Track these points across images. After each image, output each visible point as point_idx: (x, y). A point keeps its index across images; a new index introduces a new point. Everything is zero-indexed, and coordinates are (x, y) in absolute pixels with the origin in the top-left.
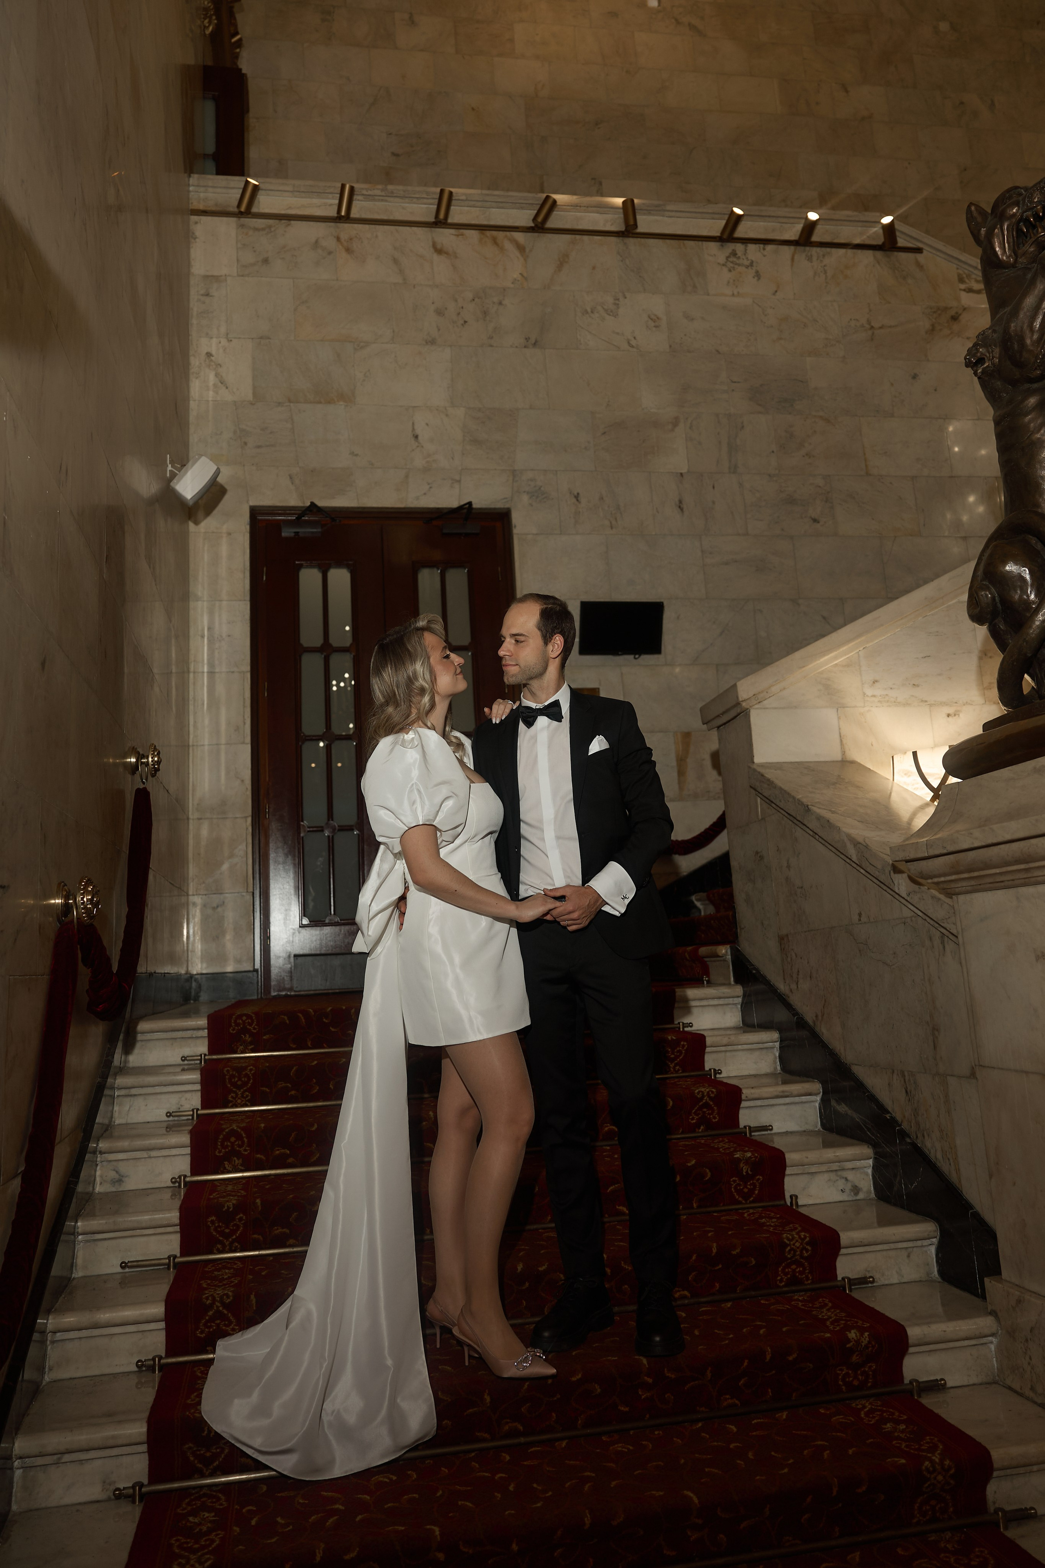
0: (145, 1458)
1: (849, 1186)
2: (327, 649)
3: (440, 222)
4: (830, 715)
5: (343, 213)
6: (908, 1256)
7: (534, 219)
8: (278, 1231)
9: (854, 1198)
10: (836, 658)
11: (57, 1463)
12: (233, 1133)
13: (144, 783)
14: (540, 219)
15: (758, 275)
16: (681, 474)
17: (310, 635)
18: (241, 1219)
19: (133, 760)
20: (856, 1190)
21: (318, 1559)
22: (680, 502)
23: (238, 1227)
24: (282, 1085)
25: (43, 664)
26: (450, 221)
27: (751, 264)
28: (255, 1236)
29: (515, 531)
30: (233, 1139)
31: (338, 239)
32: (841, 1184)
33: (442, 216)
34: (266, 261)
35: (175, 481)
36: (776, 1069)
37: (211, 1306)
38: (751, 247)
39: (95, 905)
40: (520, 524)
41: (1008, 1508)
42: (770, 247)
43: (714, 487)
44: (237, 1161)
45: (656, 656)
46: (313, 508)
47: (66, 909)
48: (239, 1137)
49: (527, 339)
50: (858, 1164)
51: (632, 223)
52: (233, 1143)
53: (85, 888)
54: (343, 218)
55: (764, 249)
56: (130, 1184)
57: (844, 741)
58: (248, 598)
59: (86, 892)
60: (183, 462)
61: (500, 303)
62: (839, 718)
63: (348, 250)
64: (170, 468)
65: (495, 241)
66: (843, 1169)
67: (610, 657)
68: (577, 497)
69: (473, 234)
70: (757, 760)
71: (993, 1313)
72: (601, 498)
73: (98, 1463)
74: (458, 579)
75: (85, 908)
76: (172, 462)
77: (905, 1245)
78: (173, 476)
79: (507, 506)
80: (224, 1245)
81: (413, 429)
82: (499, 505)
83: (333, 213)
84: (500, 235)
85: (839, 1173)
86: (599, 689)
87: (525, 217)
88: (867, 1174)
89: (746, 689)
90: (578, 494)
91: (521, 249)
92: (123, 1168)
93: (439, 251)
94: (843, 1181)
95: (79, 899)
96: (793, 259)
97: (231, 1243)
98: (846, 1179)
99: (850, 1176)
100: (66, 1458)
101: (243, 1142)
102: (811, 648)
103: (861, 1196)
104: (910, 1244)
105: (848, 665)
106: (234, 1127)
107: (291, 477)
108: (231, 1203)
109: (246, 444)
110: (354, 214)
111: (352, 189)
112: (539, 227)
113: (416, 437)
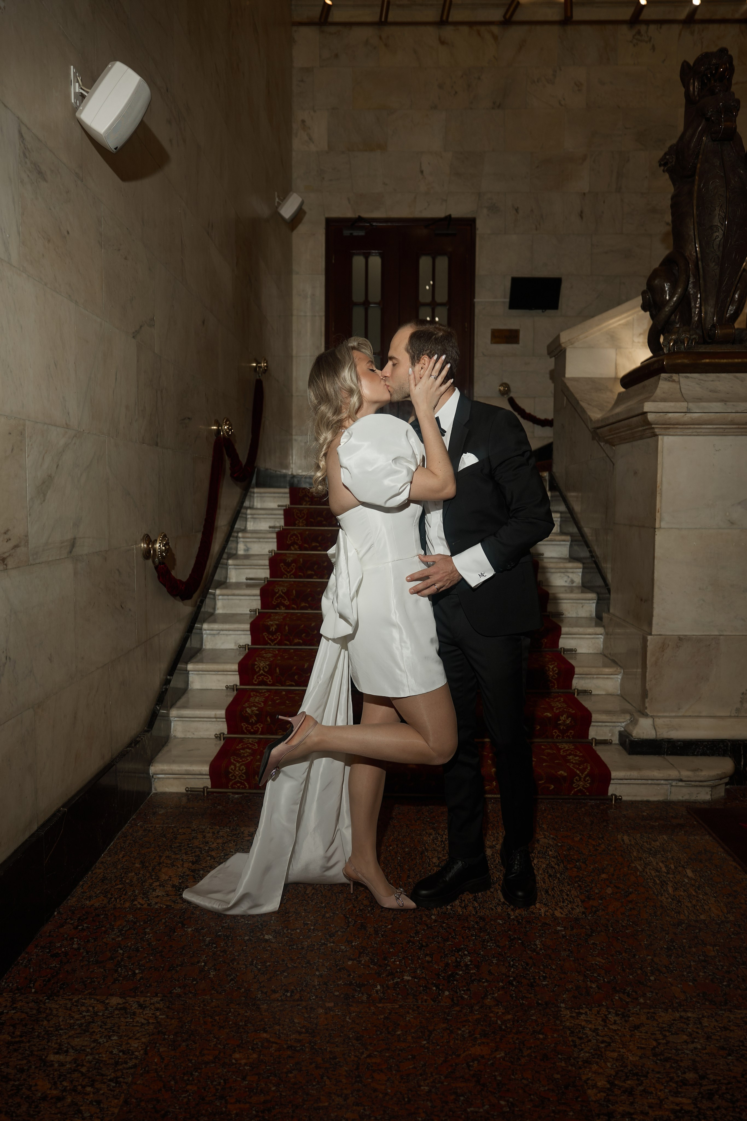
0: (250, 636)
1: (569, 580)
2: (366, 304)
3: (443, 22)
4: (611, 353)
5: (383, 20)
6: (582, 607)
7: (504, 16)
8: (309, 572)
9: (571, 585)
10: (619, 320)
11: (218, 634)
12: (294, 534)
13: (259, 376)
14: (508, 16)
15: (653, 48)
16: (584, 194)
17: (358, 295)
18: (294, 566)
19: (254, 365)
20: (572, 582)
21: (306, 667)
22: (582, 212)
23: (293, 569)
24: (319, 519)
25: (203, 322)
26: (450, 20)
27: (650, 40)
28: (300, 574)
29: (478, 232)
30: (294, 537)
31: (380, 38)
32: (565, 578)
33: (444, 18)
34: (336, 56)
35: (280, 208)
36: (557, 531)
37: (277, 593)
38: (652, 27)
39: (231, 430)
40: (482, 228)
41: (580, 689)
42: (665, 27)
43: (604, 202)
44: (296, 547)
45: (555, 311)
46: (360, 219)
47: (218, 431)
48: (297, 536)
49: (494, 103)
50: (575, 570)
51: (569, 14)
52: (294, 539)
53: (226, 423)
54: (382, 23)
55: (661, 28)
56: (251, 552)
57: (617, 367)
58: (324, 273)
59: (226, 425)
60: (284, 196)
61: (479, 78)
62: (616, 354)
63: (386, 45)
64: (277, 200)
65: (479, 33)
66: (567, 572)
67: (528, 311)
68: (517, 210)
69: (465, 29)
70: (568, 375)
71: (604, 627)
72: (532, 211)
73: (233, 636)
74: (443, 263)
75: (226, 431)
76: (279, 197)
77: (581, 601)
78: (279, 204)
79: (473, 216)
80: (287, 576)
81: (421, 167)
82: (470, 216)
83: (376, 19)
84: (483, 29)
85: (566, 574)
86: (519, 330)
87: (497, 15)
88: (579, 575)
89: (564, 338)
90: (518, 208)
91: (495, 38)
92: (249, 545)
93: (442, 42)
94: (567, 577)
95: (223, 427)
96: (680, 35)
97: (290, 576)
98: (568, 577)
99: (571, 575)
100: (222, 632)
101: (299, 539)
102: (605, 315)
103: (574, 585)
104: (584, 601)
105: (626, 324)
106: (295, 532)
107: (349, 199)
108: (289, 560)
109: (323, 178)
110: (391, 18)
111: (389, 3)
112: (507, 22)
113: (422, 172)
